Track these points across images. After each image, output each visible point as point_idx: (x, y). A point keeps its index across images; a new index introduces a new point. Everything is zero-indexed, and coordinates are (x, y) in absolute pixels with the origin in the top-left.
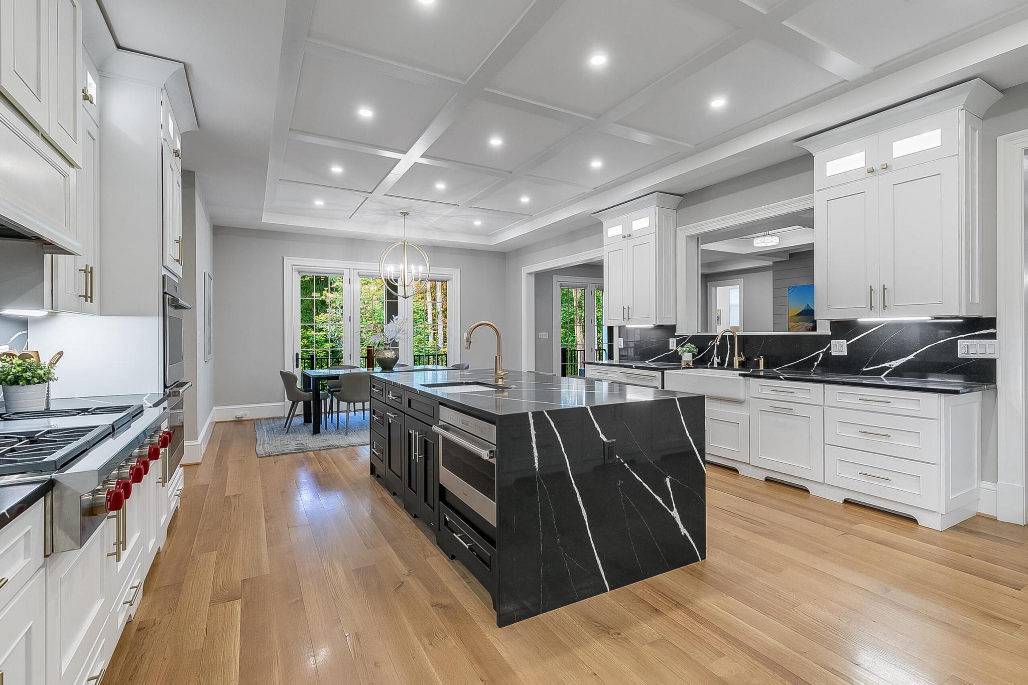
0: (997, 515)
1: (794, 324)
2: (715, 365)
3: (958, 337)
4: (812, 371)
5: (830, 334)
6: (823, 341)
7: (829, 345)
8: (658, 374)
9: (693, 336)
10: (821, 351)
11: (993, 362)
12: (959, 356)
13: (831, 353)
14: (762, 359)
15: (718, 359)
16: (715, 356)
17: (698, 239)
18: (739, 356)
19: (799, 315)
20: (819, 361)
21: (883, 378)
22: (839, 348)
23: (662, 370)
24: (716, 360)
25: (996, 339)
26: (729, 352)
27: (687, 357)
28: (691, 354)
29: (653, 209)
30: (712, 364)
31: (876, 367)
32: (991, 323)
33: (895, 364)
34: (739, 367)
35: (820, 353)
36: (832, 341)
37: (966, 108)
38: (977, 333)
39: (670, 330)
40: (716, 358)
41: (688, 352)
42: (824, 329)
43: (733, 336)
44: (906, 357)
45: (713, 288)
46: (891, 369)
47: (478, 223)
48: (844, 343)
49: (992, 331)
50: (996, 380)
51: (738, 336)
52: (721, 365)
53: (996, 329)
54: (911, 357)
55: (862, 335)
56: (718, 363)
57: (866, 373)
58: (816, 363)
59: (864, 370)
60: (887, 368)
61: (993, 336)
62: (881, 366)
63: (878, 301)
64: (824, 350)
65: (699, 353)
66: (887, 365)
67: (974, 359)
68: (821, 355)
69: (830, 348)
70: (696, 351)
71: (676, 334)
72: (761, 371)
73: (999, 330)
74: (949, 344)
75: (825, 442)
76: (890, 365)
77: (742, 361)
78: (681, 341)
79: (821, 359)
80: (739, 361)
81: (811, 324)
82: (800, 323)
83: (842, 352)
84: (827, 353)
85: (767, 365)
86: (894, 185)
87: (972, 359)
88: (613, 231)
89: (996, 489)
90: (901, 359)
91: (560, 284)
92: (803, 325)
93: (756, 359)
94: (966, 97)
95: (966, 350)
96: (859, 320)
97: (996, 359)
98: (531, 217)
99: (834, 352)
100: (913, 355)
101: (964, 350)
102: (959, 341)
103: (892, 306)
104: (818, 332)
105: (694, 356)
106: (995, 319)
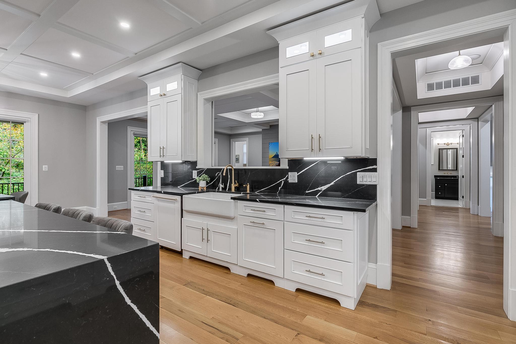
0: (376, 284)
1: (271, 162)
2: (221, 190)
3: (357, 171)
4: (278, 193)
5: (288, 168)
6: (284, 173)
7: (287, 176)
8: (179, 198)
9: (207, 169)
10: (282, 180)
11: (375, 187)
12: (358, 183)
13: (288, 180)
14: (249, 185)
15: (222, 185)
16: (220, 184)
17: (212, 102)
18: (235, 183)
19: (273, 157)
20: (281, 186)
21: (317, 198)
22: (293, 177)
23: (181, 195)
24: (221, 186)
25: (377, 172)
26: (229, 180)
27: (203, 184)
28: (205, 182)
29: (179, 76)
30: (219, 189)
31: (313, 190)
32: (374, 161)
33: (324, 188)
34: (235, 190)
35: (282, 181)
36: (289, 173)
37: (365, 17)
38: (367, 168)
39: (194, 164)
40: (221, 184)
41: (203, 180)
42: (284, 165)
43: (232, 169)
44: (330, 184)
45: (234, 142)
46: (321, 192)
47: (44, 74)
48: (296, 174)
49: (374, 167)
50: (376, 198)
51: (235, 169)
52: (224, 189)
53: (377, 165)
54: (332, 183)
55: (306, 169)
56: (222, 188)
57: (307, 194)
58: (280, 188)
59: (307, 192)
60: (320, 191)
61: (375, 170)
62: (316, 189)
63: (316, 147)
64: (285, 179)
65: (210, 182)
66: (319, 189)
67: (366, 185)
68: (283, 182)
69: (288, 178)
70: (209, 179)
71: (197, 167)
72: (248, 194)
73: (379, 166)
74: (353, 175)
75: (285, 248)
76: (321, 189)
77: (236, 187)
78: (200, 173)
79: (283, 185)
80: (235, 187)
81: (278, 163)
82: (274, 162)
83: (294, 180)
84: (286, 182)
85: (252, 190)
86: (325, 66)
87: (364, 184)
88: (154, 91)
89: (375, 268)
90: (327, 185)
91: (134, 133)
92: (275, 163)
93: (244, 186)
94: (366, 8)
95: (362, 179)
96: (305, 159)
97: (376, 185)
98: (92, 75)
99: (290, 181)
100: (333, 182)
101: (360, 179)
102: (358, 173)
103: (324, 149)
104: (282, 167)
105: (207, 183)
106: (376, 159)
